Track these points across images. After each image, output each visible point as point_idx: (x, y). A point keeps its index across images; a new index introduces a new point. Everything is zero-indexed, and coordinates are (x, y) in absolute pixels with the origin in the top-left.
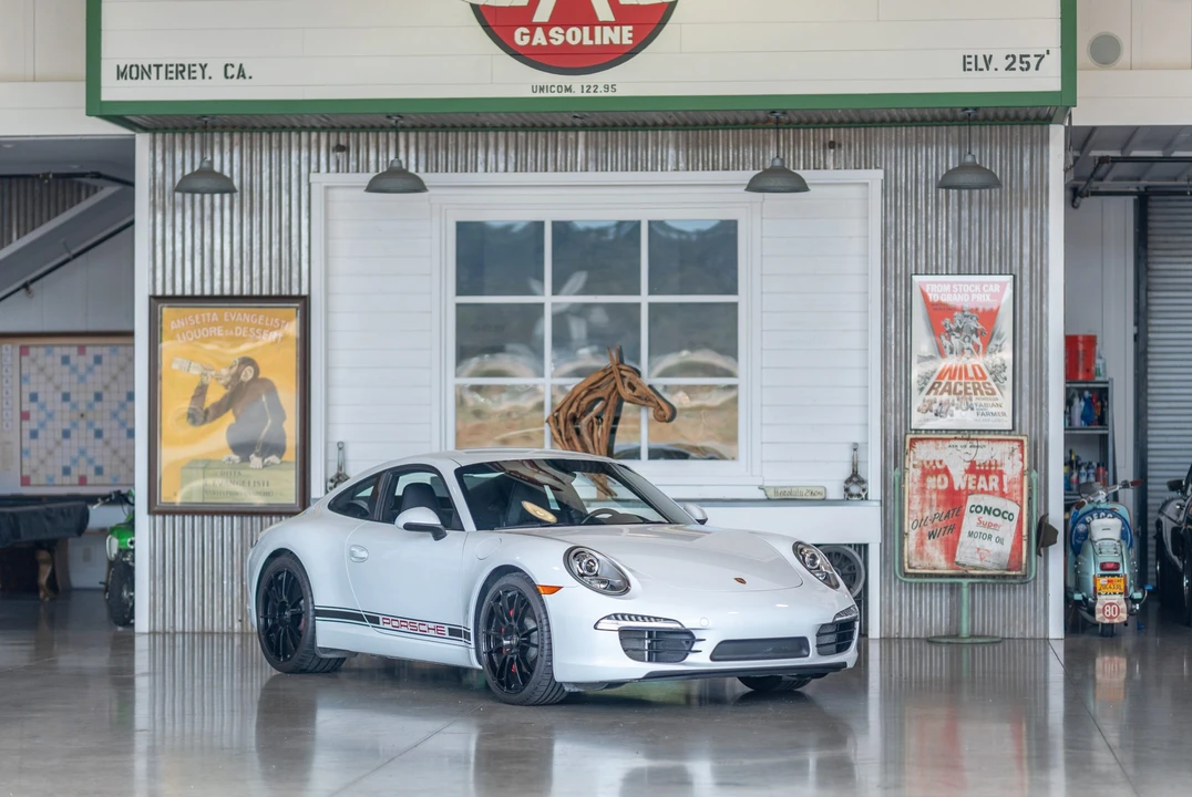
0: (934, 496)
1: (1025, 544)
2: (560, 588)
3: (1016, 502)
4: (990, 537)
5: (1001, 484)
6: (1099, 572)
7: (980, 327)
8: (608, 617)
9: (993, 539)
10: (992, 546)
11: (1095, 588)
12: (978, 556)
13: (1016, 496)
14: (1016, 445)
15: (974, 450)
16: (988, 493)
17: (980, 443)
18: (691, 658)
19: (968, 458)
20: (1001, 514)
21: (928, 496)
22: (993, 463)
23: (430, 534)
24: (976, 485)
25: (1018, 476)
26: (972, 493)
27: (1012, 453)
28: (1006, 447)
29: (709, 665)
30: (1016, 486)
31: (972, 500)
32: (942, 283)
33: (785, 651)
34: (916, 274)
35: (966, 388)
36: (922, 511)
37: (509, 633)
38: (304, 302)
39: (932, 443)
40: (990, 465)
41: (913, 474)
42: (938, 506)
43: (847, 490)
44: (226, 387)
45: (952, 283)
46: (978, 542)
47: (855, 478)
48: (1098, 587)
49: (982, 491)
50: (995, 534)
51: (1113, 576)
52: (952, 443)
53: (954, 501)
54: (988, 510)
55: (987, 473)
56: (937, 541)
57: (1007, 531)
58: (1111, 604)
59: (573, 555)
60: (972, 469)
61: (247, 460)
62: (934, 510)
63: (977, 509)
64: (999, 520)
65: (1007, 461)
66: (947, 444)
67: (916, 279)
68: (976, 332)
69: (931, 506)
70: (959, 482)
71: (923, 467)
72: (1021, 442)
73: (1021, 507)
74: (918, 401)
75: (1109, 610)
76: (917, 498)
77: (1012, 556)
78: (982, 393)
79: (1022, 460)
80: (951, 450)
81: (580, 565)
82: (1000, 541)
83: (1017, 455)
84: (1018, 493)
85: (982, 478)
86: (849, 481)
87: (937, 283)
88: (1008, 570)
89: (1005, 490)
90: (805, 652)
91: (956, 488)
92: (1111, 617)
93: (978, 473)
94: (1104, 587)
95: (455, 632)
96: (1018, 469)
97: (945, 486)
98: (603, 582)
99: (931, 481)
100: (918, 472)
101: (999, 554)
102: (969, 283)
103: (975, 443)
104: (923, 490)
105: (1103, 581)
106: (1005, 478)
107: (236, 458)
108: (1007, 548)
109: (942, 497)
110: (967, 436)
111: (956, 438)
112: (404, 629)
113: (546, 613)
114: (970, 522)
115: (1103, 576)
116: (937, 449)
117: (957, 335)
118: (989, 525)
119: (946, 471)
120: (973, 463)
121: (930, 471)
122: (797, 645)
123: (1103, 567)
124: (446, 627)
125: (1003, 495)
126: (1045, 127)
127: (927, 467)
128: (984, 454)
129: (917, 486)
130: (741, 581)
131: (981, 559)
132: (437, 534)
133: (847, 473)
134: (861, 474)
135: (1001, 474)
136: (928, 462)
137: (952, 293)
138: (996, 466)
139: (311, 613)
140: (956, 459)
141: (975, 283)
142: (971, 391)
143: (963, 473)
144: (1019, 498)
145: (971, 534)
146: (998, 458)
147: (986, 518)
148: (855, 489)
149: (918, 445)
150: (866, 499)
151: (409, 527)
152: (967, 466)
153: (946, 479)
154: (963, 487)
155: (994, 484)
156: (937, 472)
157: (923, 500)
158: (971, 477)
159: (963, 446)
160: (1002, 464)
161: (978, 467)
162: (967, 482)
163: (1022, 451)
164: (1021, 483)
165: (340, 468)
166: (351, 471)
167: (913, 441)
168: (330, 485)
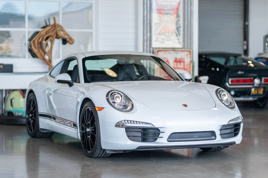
3: (189, 71)
5: (184, 66)
13: (188, 69)
14: (188, 53)
15: (176, 54)
17: (178, 52)
19: (175, 57)
24: (177, 66)
25: (189, 63)
27: (187, 55)
28: (186, 53)
30: (189, 66)
35: (169, 33)
39: (163, 52)
40: (181, 59)
49: (179, 68)
52: (170, 52)
55: (180, 62)
60: (176, 61)
65: (186, 58)
66: (168, 52)
70: (172, 64)
72: (190, 52)
73: (190, 73)
74: (154, 38)
78: (174, 35)
79: (190, 58)
80: (169, 54)
83: (189, 56)
85: (179, 64)
89: (186, 67)
93: (178, 62)
103: (176, 52)
106: (186, 64)
110: (174, 50)
111: (171, 50)
116: (165, 53)
119: (168, 61)
120: (176, 59)
125: (185, 69)
128: (179, 56)
135: (184, 62)
138: (183, 59)
140: (171, 57)
142: (170, 35)
143: (173, 62)
146: (183, 57)
152: (174, 60)
155: (182, 66)
158: (176, 63)
159: (173, 53)
160: (185, 59)
161: (178, 60)
162: (174, 65)
163: (190, 54)
164: (190, 65)
167: (158, 51)
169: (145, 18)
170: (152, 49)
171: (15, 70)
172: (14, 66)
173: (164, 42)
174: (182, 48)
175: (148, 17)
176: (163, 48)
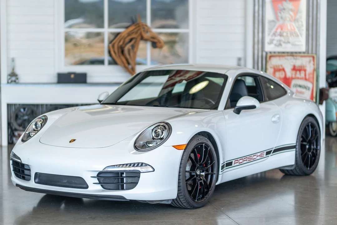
3: (311, 82)
5: (305, 75)
7: (293, 8)
13: (311, 80)
14: (311, 58)
15: (294, 61)
16: (300, 79)
17: (298, 58)
19: (292, 64)
20: (305, 87)
22: (302, 66)
24: (296, 75)
25: (312, 71)
26: (294, 79)
27: (310, 62)
28: (308, 59)
30: (311, 76)
31: (294, 82)
35: (287, 34)
39: (278, 58)
41: (270, 71)
49: (298, 78)
52: (287, 57)
53: (286, 82)
54: (300, 86)
55: (300, 70)
57: (307, 94)
60: (294, 69)
63: (296, 86)
64: (303, 90)
65: (308, 65)
66: (284, 58)
70: (289, 74)
71: (274, 68)
72: (313, 57)
73: (313, 84)
74: (267, 39)
78: (293, 36)
79: (314, 65)
80: (286, 60)
83: (312, 62)
84: (312, 78)
85: (298, 73)
89: (307, 77)
91: (288, 77)
93: (296, 70)
96: (312, 68)
97: (283, 76)
99: (278, 74)
103: (295, 58)
106: (307, 73)
110: (292, 55)
111: (288, 55)
116: (280, 60)
117: (284, 11)
119: (283, 70)
120: (294, 66)
125: (306, 79)
127: (276, 68)
128: (299, 62)
135: (305, 71)
136: (276, 66)
140: (287, 64)
142: (289, 35)
143: (290, 70)
146: (304, 64)
147: (300, 90)
149: (272, 58)
152: (292, 67)
153: (283, 73)
154: (290, 76)
155: (303, 75)
156: (279, 70)
158: (294, 72)
159: (291, 59)
160: (306, 66)
161: (296, 68)
162: (292, 74)
163: (314, 61)
164: (313, 74)
165: (13, 69)
166: (17, 71)
167: (270, 57)
168: (9, 77)
169: (256, 15)
170: (264, 54)
171: (89, 80)
172: (88, 75)
173: (280, 45)
174: (304, 53)
175: (261, 12)
176: (279, 53)
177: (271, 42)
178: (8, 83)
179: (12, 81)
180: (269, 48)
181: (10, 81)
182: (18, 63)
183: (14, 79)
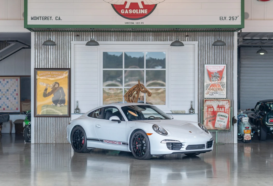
0: (210, 113)
1: (230, 123)
2: (152, 134)
3: (228, 114)
4: (222, 121)
5: (224, 110)
6: (245, 129)
7: (219, 76)
8: (164, 140)
9: (223, 122)
10: (223, 123)
11: (244, 133)
12: (219, 126)
14: (228, 101)
15: (219, 103)
16: (222, 112)
17: (220, 101)
18: (181, 149)
19: (217, 104)
20: (225, 116)
21: (209, 113)
22: (223, 105)
23: (117, 122)
24: (219, 110)
25: (228, 108)
26: (218, 112)
27: (227, 103)
28: (226, 102)
29: (185, 151)
30: (228, 110)
31: (218, 113)
32: (211, 66)
33: (200, 147)
34: (205, 64)
35: (216, 89)
36: (207, 116)
37: (138, 144)
38: (69, 69)
39: (210, 101)
40: (222, 106)
41: (205, 108)
42: (211, 115)
43: (190, 111)
44: (52, 89)
45: (213, 66)
46: (220, 123)
47: (192, 109)
48: (245, 132)
49: (221, 112)
50: (223, 121)
51: (248, 130)
52: (214, 101)
53: (214, 114)
54: (222, 116)
55: (222, 108)
56: (211, 122)
57: (226, 120)
58: (248, 136)
59: (154, 126)
60: (218, 107)
61: (56, 105)
62: (210, 116)
63: (219, 115)
64: (224, 118)
65: (226, 105)
66: (213, 101)
67: (205, 65)
68: (218, 77)
69: (209, 115)
71: (208, 106)
72: (229, 101)
73: (229, 115)
74: (206, 92)
75: (247, 137)
76: (206, 113)
77: (227, 126)
78: (220, 90)
79: (229, 105)
80: (214, 102)
81: (156, 129)
82: (224, 122)
83: (228, 104)
84: (228, 112)
85: (220, 109)
86: (190, 109)
87: (210, 66)
88: (226, 128)
89: (225, 111)
90: (204, 148)
91: (215, 111)
92: (248, 139)
93: (220, 108)
94: (246, 132)
95: (124, 144)
96: (228, 107)
97: (213, 110)
98: (161, 132)
99: (209, 109)
100: (207, 107)
101: (224, 125)
102: (217, 66)
103: (219, 101)
104: (208, 111)
105: (246, 131)
106: (226, 109)
107: (54, 104)
108: (226, 124)
109: (212, 113)
110: (217, 100)
111: (215, 100)
112: (110, 143)
113: (149, 139)
114: (218, 118)
115: (245, 130)
116: (211, 102)
117: (214, 77)
118: (222, 119)
119: (213, 107)
120: (218, 105)
121: (209, 107)
122: (203, 146)
123: (246, 128)
124: (122, 142)
125: (225, 112)
126: (233, 32)
128: (221, 103)
129: (206, 110)
130: (191, 132)
131: (220, 126)
132: (119, 122)
133: (189, 107)
134: (193, 108)
135: (224, 108)
136: (209, 105)
137: (213, 68)
138: (223, 106)
139: (86, 139)
140: (215, 105)
141: (218, 66)
142: (217, 90)
143: (216, 107)
144: (228, 113)
145: (218, 121)
146: (224, 104)
147: (221, 117)
148: (191, 111)
149: (206, 101)
150: (194, 113)
151: (113, 120)
152: (217, 106)
153: (213, 109)
154: (216, 111)
155: (223, 110)
156: (211, 107)
157: (208, 113)
159: (216, 102)
161: (220, 106)
163: (229, 103)
164: (229, 110)
165: (77, 107)
166: (80, 107)
167: (205, 101)
168: (75, 110)
173: (212, 94)
174: (225, 99)
175: (202, 78)
177: (208, 93)
178: (75, 113)
179: (76, 112)
180: (206, 96)
181: (75, 112)
182: (80, 104)
183: (78, 111)
